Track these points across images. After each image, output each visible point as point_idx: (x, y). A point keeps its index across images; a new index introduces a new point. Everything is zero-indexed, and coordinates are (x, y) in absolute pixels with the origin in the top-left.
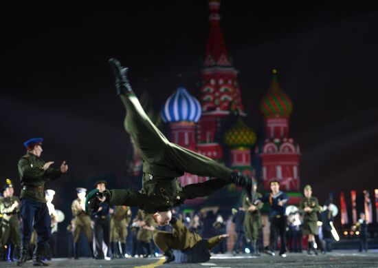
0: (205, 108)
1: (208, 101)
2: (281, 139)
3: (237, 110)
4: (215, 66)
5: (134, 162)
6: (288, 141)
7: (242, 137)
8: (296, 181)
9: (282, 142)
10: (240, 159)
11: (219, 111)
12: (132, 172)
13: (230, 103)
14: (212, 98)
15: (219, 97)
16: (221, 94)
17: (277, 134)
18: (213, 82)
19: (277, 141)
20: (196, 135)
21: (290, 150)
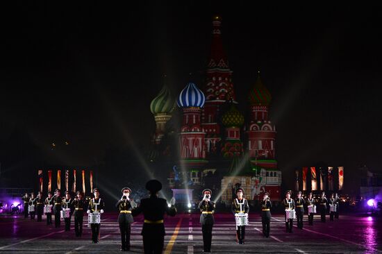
0: (208, 98)
1: (210, 92)
2: (262, 121)
3: (231, 99)
4: (216, 67)
5: (157, 135)
6: (267, 123)
7: (234, 119)
8: (272, 151)
9: (263, 123)
10: (232, 135)
11: (218, 100)
12: (155, 142)
13: (226, 94)
14: (213, 91)
15: (218, 90)
16: (220, 88)
17: (260, 118)
18: (214, 79)
19: (260, 122)
20: (202, 116)
21: (269, 129)
